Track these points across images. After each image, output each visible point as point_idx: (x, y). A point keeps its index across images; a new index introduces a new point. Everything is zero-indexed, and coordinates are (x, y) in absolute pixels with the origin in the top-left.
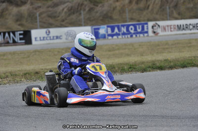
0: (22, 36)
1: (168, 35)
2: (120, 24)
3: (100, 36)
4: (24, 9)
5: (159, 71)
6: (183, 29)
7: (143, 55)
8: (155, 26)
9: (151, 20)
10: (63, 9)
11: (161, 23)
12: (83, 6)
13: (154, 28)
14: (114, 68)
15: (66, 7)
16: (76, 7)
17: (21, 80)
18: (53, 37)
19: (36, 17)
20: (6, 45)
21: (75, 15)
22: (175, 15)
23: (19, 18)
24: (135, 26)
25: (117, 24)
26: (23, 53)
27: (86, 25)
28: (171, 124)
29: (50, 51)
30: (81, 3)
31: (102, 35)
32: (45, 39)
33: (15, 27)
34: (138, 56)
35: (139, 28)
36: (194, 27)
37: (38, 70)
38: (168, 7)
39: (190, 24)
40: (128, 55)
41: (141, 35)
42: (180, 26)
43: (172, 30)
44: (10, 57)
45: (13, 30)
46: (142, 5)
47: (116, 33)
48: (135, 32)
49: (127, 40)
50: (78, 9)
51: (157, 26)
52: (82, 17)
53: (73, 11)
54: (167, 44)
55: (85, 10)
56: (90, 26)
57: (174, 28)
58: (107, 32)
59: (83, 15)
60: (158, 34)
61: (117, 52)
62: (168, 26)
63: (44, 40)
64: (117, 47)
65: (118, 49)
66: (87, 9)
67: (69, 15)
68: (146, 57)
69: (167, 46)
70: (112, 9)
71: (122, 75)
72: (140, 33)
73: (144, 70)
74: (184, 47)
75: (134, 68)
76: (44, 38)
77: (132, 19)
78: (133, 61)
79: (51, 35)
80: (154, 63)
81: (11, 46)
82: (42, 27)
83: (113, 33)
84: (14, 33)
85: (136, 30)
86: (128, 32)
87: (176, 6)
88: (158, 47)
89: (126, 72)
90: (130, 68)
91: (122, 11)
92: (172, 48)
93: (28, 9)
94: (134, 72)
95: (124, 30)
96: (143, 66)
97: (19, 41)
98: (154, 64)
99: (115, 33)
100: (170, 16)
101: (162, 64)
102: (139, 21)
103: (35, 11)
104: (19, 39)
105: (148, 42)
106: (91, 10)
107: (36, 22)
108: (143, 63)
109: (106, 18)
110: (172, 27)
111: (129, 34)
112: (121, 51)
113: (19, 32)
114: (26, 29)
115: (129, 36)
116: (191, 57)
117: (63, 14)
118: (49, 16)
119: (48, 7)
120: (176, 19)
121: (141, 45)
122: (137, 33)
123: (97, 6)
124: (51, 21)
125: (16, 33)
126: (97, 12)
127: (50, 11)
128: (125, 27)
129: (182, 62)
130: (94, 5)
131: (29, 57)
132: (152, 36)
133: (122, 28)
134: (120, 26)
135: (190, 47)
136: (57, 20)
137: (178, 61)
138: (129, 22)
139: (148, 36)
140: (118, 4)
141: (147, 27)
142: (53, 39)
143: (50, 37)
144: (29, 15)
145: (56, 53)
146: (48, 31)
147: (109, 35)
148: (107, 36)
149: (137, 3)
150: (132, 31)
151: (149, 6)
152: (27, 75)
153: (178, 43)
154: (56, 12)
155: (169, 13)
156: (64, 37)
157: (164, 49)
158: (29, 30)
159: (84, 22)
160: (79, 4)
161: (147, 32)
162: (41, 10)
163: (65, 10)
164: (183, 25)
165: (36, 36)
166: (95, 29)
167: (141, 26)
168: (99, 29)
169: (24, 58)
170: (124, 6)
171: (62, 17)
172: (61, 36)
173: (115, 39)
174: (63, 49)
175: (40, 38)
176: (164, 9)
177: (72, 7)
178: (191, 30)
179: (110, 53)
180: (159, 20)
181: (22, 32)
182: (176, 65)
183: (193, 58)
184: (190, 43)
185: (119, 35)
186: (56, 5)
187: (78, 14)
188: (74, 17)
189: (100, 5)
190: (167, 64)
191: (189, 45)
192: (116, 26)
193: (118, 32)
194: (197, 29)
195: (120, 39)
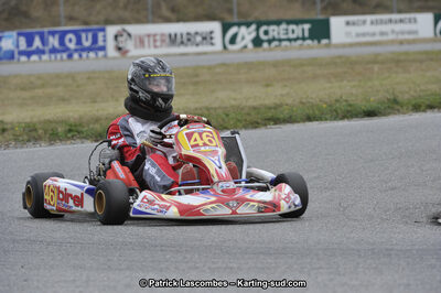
2: (46, 30)
3: (1, 54)
6: (182, 43)
7: (95, 102)
8: (122, 35)
11: (134, 29)
13: (120, 39)
14: (35, 130)
22: (165, 12)
24: (76, 33)
25: (38, 30)
28: (162, 266)
31: (6, 52)
34: (84, 103)
35: (87, 39)
36: (204, 38)
39: (197, 33)
40: (63, 100)
41: (92, 55)
42: (176, 35)
43: (158, 44)
47: (38, 48)
48: (79, 47)
51: (125, 35)
57: (163, 41)
58: (18, 46)
60: (127, 52)
61: (39, 92)
62: (149, 36)
64: (39, 82)
65: (43, 86)
68: (102, 105)
71: (52, 148)
72: (89, 49)
73: (99, 137)
74: (184, 84)
75: (78, 132)
77: (71, 19)
78: (76, 116)
83: (30, 49)
85: (79, 42)
86: (63, 48)
89: (61, 140)
90: (70, 131)
94: (78, 140)
95: (54, 41)
96: (98, 127)
99: (34, 47)
100: (153, 13)
102: (86, 23)
105: (107, 72)
108: (97, 120)
109: (15, 16)
110: (158, 38)
111: (64, 51)
112: (49, 90)
115: (65, 56)
116: (200, 109)
120: (167, 20)
121: (91, 77)
122: (81, 49)
128: (57, 36)
132: (114, 58)
133: (51, 39)
134: (46, 35)
138: (65, 25)
139: (105, 56)
141: (105, 36)
147: (22, 53)
148: (16, 55)
150: (72, 46)
155: (152, 6)
161: (103, 48)
164: (182, 35)
167: (90, 36)
173: (34, 61)
178: (197, 45)
179: (26, 94)
180: (129, 23)
185: (43, 52)
192: (37, 33)
193: (41, 47)
194: (212, 44)
195: (45, 61)
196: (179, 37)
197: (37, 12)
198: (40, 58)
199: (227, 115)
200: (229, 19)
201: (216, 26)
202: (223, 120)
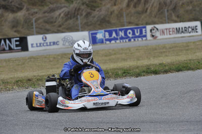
0: (18, 43)
1: (166, 39)
2: (118, 28)
3: (97, 41)
4: (20, 15)
5: (153, 75)
6: (182, 32)
7: (139, 60)
8: (154, 30)
9: (150, 24)
10: (60, 15)
11: (159, 26)
12: (81, 11)
13: (153, 31)
14: (108, 73)
15: (63, 12)
16: (73, 12)
17: (13, 88)
18: (50, 43)
19: (32, 23)
20: (2, 52)
21: (72, 20)
22: (174, 18)
23: (15, 25)
24: (132, 30)
26: (18, 60)
27: (83, 30)
29: (46, 57)
30: (78, 8)
31: (99, 39)
32: (42, 45)
33: (11, 33)
34: (134, 60)
35: (137, 32)
36: (192, 30)
37: (30, 78)
38: (166, 10)
39: (189, 27)
40: (124, 60)
41: (140, 39)
42: (179, 28)
43: (171, 33)
44: (4, 64)
45: (9, 37)
46: (140, 8)
47: (114, 37)
48: (133, 36)
49: (125, 44)
50: (74, 13)
52: (79, 22)
53: (69, 16)
54: (164, 47)
55: (82, 15)
56: (87, 31)
57: (173, 31)
58: (105, 37)
59: (80, 20)
60: (156, 37)
61: (113, 57)
62: (166, 29)
63: (40, 46)
64: (113, 52)
65: (115, 54)
66: (84, 14)
67: (66, 20)
68: (142, 61)
69: (164, 50)
70: (109, 13)
71: (116, 81)
72: (139, 37)
73: (138, 75)
74: (182, 50)
75: (128, 73)
76: (40, 44)
77: (130, 23)
78: (128, 66)
79: (48, 41)
80: (148, 67)
81: (7, 53)
82: (38, 33)
83: (111, 38)
84: (10, 40)
85: (134, 33)
87: (174, 9)
88: (155, 51)
89: (120, 78)
90: (124, 73)
91: (120, 15)
92: (169, 51)
93: (24, 15)
94: (128, 77)
95: (122, 34)
96: (137, 70)
97: (15, 48)
98: (148, 69)
99: (113, 37)
100: (168, 18)
101: (157, 68)
102: (137, 25)
103: (31, 17)
104: (15, 46)
105: (146, 46)
106: (88, 14)
107: (33, 28)
108: (138, 67)
109: (103, 23)
110: (171, 30)
111: (127, 38)
112: (118, 56)
113: (15, 39)
114: (23, 36)
115: (127, 40)
116: (186, 60)
117: (60, 20)
118: (46, 22)
119: (44, 13)
120: (176, 22)
121: (138, 49)
122: (135, 37)
123: (94, 10)
124: (48, 27)
125: (12, 40)
126: (94, 17)
127: (46, 17)
128: (123, 32)
129: (177, 66)
130: (91, 9)
131: (24, 64)
132: (150, 40)
133: (120, 32)
134: (118, 31)
135: (187, 50)
136: (54, 26)
137: (173, 65)
138: (127, 26)
139: (146, 39)
140: (115, 8)
141: (146, 30)
142: (50, 45)
143: (47, 43)
144: (25, 22)
145: (51, 59)
146: (44, 37)
147: (107, 40)
148: (104, 41)
149: (135, 7)
150: (130, 36)
151: (147, 9)
152: (19, 82)
153: (175, 47)
154: (52, 18)
155: (168, 16)
156: (61, 43)
157: (161, 53)
158: (25, 36)
159: (81, 27)
160: (76, 9)
161: (145, 36)
162: (38, 16)
163: (62, 15)
165: (32, 43)
166: (92, 34)
167: (139, 30)
168: (96, 34)
169: (19, 65)
170: (122, 10)
171: (59, 22)
172: (58, 42)
173: (113, 43)
174: (58, 55)
175: (37, 44)
176: (162, 12)
177: (69, 12)
178: (190, 33)
179: (107, 58)
180: (157, 24)
181: (18, 39)
182: (171, 69)
183: (189, 62)
184: (188, 46)
185: (117, 39)
186: (52, 10)
187: (75, 18)
188: (71, 22)
189: (97, 9)
190: (161, 68)
191: (187, 48)
192: (114, 30)
193: (116, 37)
194: (197, 32)
195: (118, 43)
196: (181, 29)
197: (113, 20)
198: (116, 42)
199: (199, 63)
201: (198, 24)
202: (197, 65)
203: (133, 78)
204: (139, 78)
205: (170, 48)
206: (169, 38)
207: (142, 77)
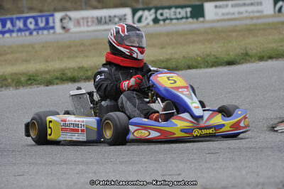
2: (14, 16)
5: (70, 84)
6: (106, 23)
7: (46, 61)
8: (65, 19)
9: (59, 10)
11: (73, 14)
13: (64, 21)
14: (6, 79)
22: (94, 3)
24: (35, 18)
25: (9, 16)
28: (88, 161)
34: (40, 62)
35: (42, 22)
36: (120, 19)
39: (115, 16)
40: (26, 61)
41: (45, 32)
43: (90, 24)
47: (9, 29)
48: (36, 27)
49: (24, 39)
51: (67, 19)
54: (82, 44)
57: (93, 22)
60: (69, 30)
61: (9, 57)
62: (83, 19)
64: (10, 50)
65: (12, 53)
68: (52, 63)
69: (82, 48)
71: (17, 91)
72: (44, 29)
73: (49, 83)
75: (35, 80)
77: (31, 9)
78: (34, 70)
80: (63, 72)
83: (4, 30)
85: (37, 24)
86: (26, 28)
88: (70, 50)
89: (23, 86)
90: (29, 79)
92: (89, 50)
94: (35, 86)
95: (20, 24)
96: (48, 77)
98: (63, 74)
99: (7, 28)
100: (86, 3)
101: (75, 74)
102: (41, 11)
105: (55, 42)
108: (48, 72)
110: (89, 20)
111: (27, 30)
112: (16, 55)
115: (27, 33)
120: (95, 8)
121: (45, 46)
122: (38, 29)
128: (22, 21)
132: (60, 34)
133: (18, 22)
134: (14, 20)
138: (27, 13)
139: (54, 33)
141: (54, 20)
150: (32, 27)
153: (98, 44)
157: (78, 52)
161: (53, 28)
164: (105, 18)
167: (44, 19)
173: (7, 38)
180: (70, 10)
185: (13, 31)
190: (82, 73)
192: (9, 19)
193: (11, 28)
195: (15, 37)
196: (103, 19)
197: (8, 5)
198: (11, 35)
200: (137, 6)
201: (128, 11)
203: (42, 88)
204: (50, 87)
205: (90, 45)
206: (88, 32)
207: (55, 87)
